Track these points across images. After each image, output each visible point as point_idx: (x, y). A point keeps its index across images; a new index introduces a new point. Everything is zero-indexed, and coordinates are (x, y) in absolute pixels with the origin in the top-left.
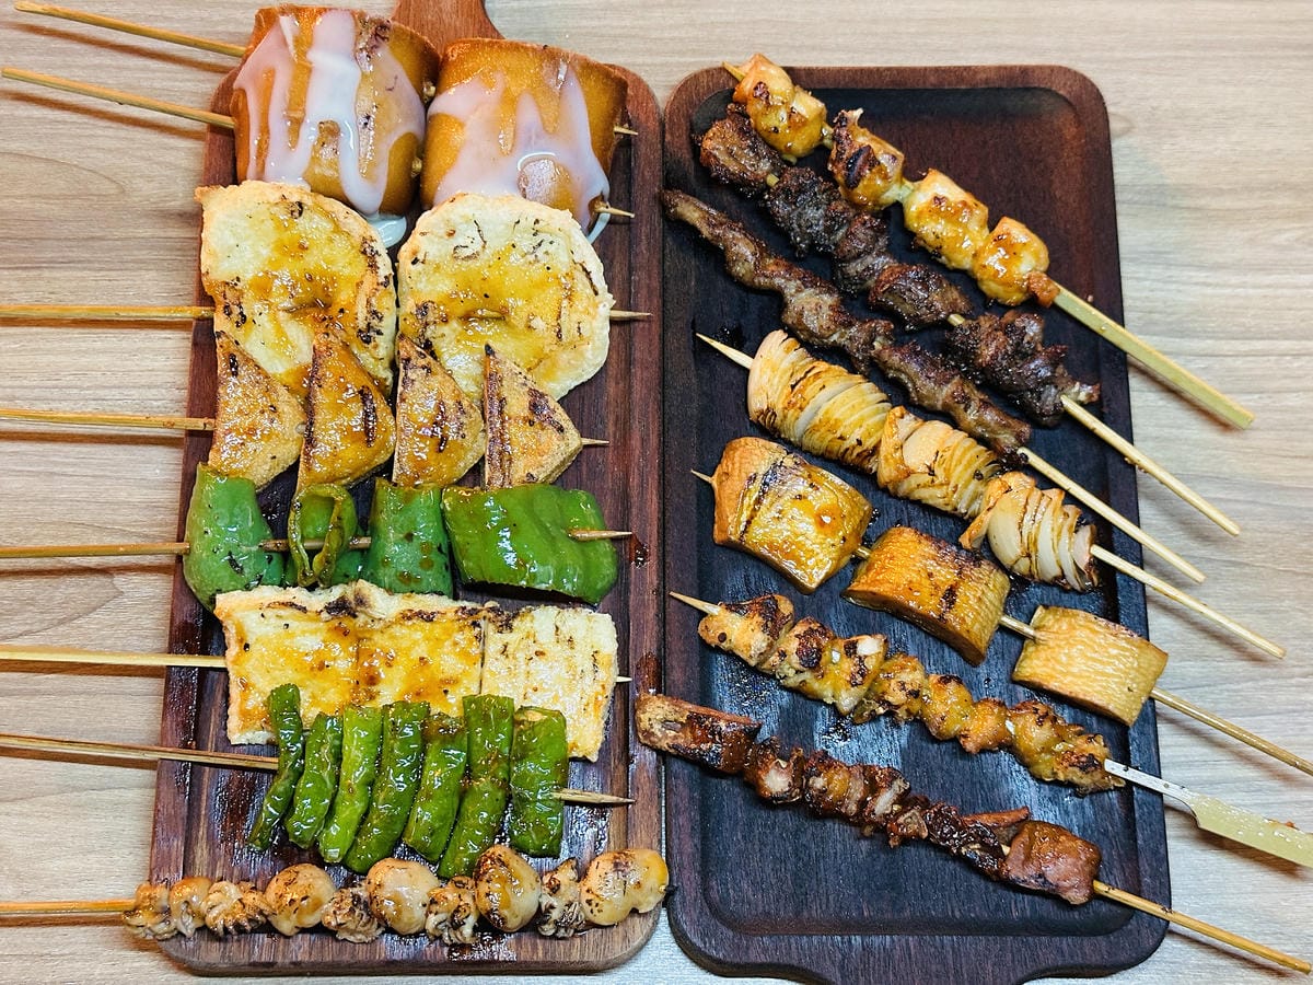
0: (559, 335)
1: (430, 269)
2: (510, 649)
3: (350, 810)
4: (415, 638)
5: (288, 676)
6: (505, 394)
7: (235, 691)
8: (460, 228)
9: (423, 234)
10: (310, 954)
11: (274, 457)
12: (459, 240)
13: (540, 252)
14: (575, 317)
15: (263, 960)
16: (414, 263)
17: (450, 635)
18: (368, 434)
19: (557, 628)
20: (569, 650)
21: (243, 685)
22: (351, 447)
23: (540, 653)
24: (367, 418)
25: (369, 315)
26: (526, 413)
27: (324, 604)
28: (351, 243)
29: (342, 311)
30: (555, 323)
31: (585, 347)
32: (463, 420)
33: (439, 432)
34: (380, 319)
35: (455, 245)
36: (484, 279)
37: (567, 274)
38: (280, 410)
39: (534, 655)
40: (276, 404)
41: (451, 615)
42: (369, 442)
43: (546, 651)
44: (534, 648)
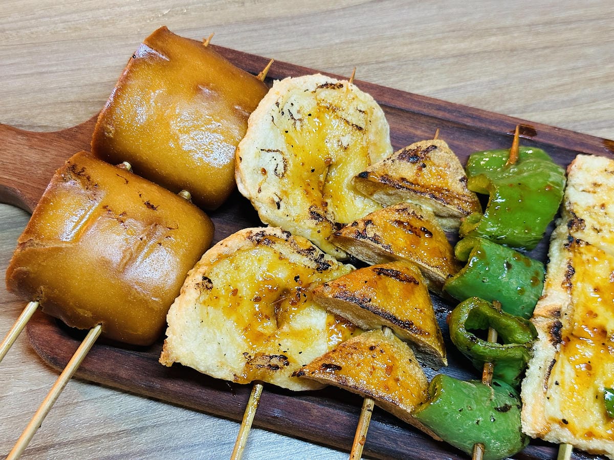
0: (360, 129)
1: (284, 198)
2: (598, 227)
5: (590, 395)
6: (398, 176)
7: (594, 444)
9: (260, 191)
11: (410, 360)
12: (270, 169)
13: (296, 116)
14: (351, 111)
16: (279, 208)
17: (583, 262)
18: (411, 280)
19: (584, 191)
20: (602, 188)
21: (590, 435)
22: (417, 294)
23: (603, 206)
24: (397, 275)
25: (310, 257)
26: (415, 167)
27: (550, 345)
28: (248, 250)
29: (296, 278)
30: (351, 127)
31: (374, 114)
32: (411, 211)
33: (419, 232)
34: (314, 249)
35: (273, 173)
36: (303, 164)
37: (318, 104)
38: (373, 344)
39: (603, 211)
40: (368, 346)
41: (571, 255)
42: (415, 282)
43: (601, 202)
44: (598, 209)
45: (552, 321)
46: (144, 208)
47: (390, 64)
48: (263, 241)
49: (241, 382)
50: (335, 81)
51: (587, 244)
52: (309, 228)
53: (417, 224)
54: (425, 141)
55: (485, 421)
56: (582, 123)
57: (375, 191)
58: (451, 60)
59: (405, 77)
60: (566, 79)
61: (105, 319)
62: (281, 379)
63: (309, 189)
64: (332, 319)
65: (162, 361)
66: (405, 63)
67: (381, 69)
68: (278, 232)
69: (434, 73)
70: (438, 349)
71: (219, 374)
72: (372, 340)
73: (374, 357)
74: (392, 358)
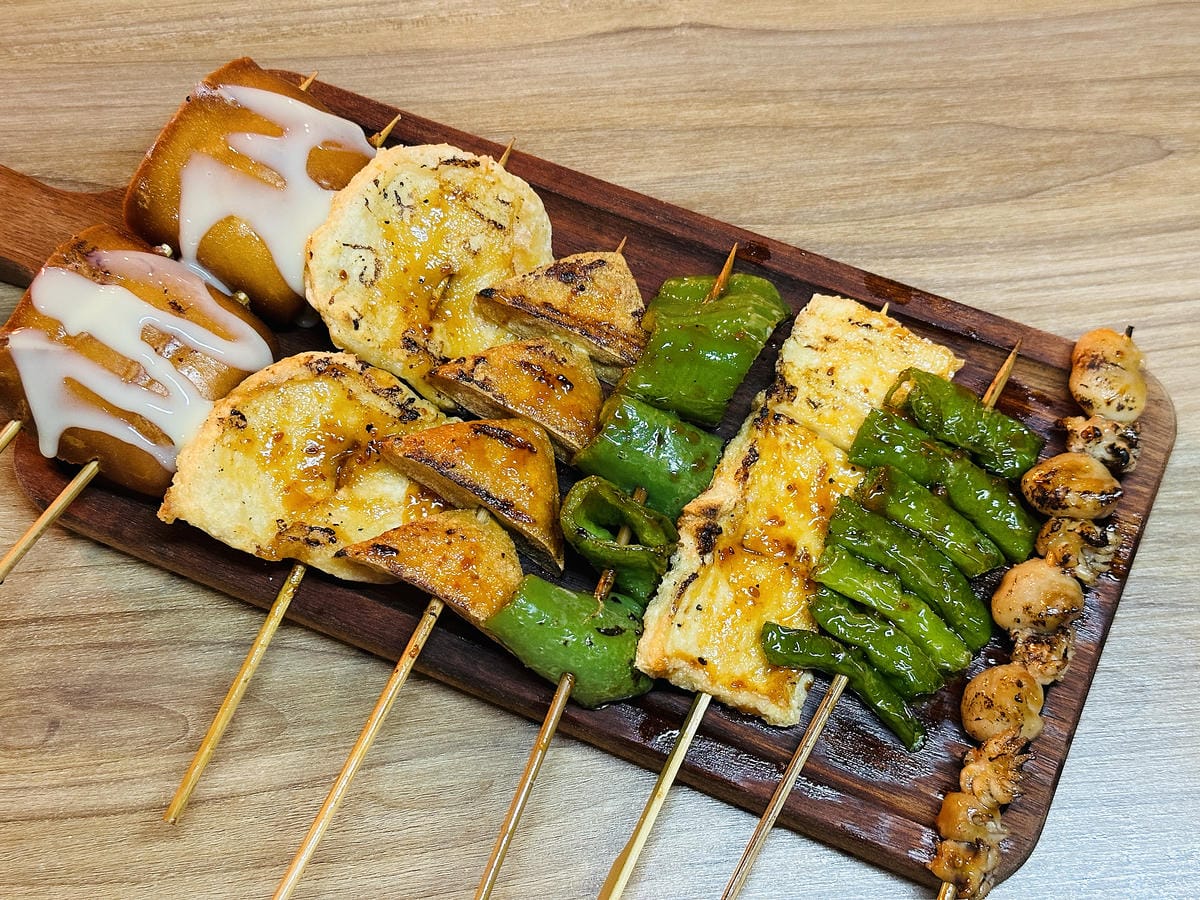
0: (499, 227)
1: (369, 316)
2: (815, 399)
3: (924, 622)
4: (768, 483)
5: (750, 631)
6: (540, 300)
7: (742, 698)
8: (342, 266)
9: (331, 302)
10: (1064, 720)
11: (503, 555)
12: (354, 273)
13: (406, 201)
14: (490, 200)
15: (1054, 773)
16: (357, 327)
17: (778, 447)
18: (527, 448)
19: (809, 346)
20: (837, 345)
21: (739, 684)
22: (530, 467)
23: (831, 371)
24: (506, 438)
25: (391, 400)
26: (568, 289)
27: (695, 555)
28: (303, 381)
29: (369, 428)
30: (485, 224)
31: (523, 207)
32: (548, 351)
33: (550, 380)
34: (399, 390)
35: (357, 278)
36: (406, 270)
37: (441, 187)
38: (454, 527)
39: (831, 378)
40: (447, 528)
41: (759, 434)
42: (531, 450)
43: (830, 365)
44: (822, 375)
45: (702, 522)
46: (167, 310)
47: (598, 134)
48: (336, 372)
49: (265, 556)
50: (469, 156)
51: (792, 422)
52: (399, 361)
53: (554, 370)
55: (577, 643)
56: (867, 246)
57: (509, 318)
58: (690, 136)
59: (617, 155)
60: (858, 179)
61: (101, 453)
62: (322, 559)
63: (412, 306)
64: (415, 489)
65: (161, 515)
66: (620, 133)
67: (585, 140)
68: (350, 361)
69: (661, 152)
70: (547, 545)
71: (237, 543)
72: (455, 522)
73: (450, 543)
74: (476, 548)
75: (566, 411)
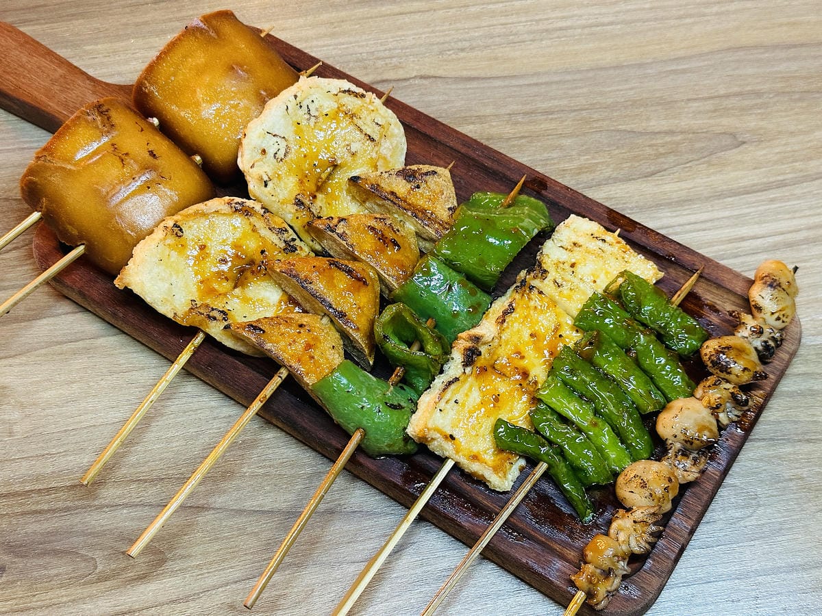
0: (372, 140)
1: (275, 180)
2: (559, 281)
3: (606, 437)
4: (518, 330)
5: (490, 423)
6: (388, 189)
7: (474, 467)
8: (264, 146)
9: (252, 167)
10: (690, 518)
11: (333, 347)
12: (271, 152)
13: (313, 113)
14: (369, 121)
15: (677, 551)
16: (266, 186)
17: (528, 307)
18: (361, 281)
19: (561, 247)
20: (581, 249)
21: (475, 458)
22: (361, 294)
23: (573, 265)
24: (350, 272)
25: (280, 236)
26: (409, 186)
27: (460, 366)
28: (224, 214)
29: (263, 252)
30: (363, 136)
31: (390, 130)
32: (388, 222)
33: (387, 241)
34: (286, 231)
35: (273, 156)
36: (305, 156)
37: (338, 108)
38: (305, 323)
39: (572, 269)
40: (299, 323)
41: (517, 296)
42: (365, 283)
43: (573, 261)
44: (567, 266)
45: (469, 344)
46: (147, 155)
48: (248, 212)
49: (179, 321)
50: (360, 90)
51: (541, 293)
52: (290, 213)
53: (390, 235)
54: (428, 166)
55: (370, 409)
57: (367, 199)
61: (88, 241)
62: (216, 330)
63: (305, 180)
64: (285, 298)
65: (116, 282)
68: (258, 207)
70: (364, 346)
71: (162, 309)
72: (307, 320)
73: (300, 332)
74: (316, 339)
75: (393, 263)
